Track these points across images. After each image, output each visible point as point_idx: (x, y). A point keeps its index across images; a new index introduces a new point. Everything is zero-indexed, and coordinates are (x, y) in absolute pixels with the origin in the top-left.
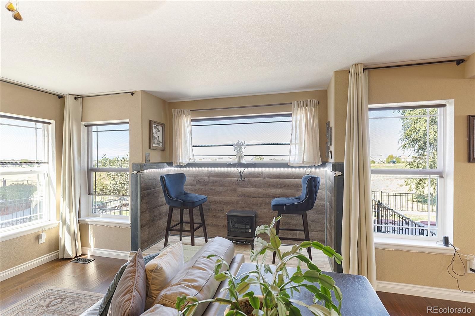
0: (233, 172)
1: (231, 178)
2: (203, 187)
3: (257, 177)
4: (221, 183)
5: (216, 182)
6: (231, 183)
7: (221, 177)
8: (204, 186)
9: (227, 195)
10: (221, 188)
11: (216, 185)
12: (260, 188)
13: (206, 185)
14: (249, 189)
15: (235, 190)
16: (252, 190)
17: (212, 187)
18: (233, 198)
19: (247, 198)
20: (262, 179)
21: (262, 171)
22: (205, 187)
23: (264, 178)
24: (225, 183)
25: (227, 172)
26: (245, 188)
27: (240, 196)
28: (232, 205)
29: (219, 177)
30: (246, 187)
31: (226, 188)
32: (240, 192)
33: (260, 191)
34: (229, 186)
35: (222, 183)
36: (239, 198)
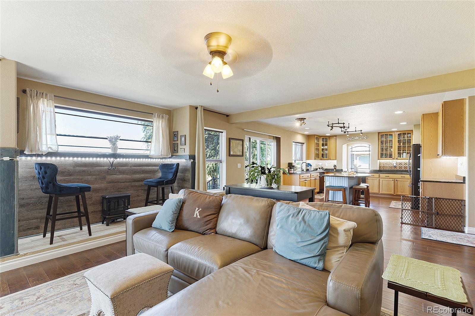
0: (102, 161)
1: (100, 168)
2: (67, 178)
3: (125, 166)
4: (89, 172)
5: (84, 171)
6: (101, 171)
7: (89, 167)
8: (68, 176)
9: (96, 183)
10: (89, 177)
11: (83, 174)
12: (127, 174)
13: (71, 175)
14: (118, 176)
15: (104, 178)
16: (121, 176)
17: (78, 177)
18: (103, 185)
19: (116, 183)
20: (129, 167)
21: (129, 161)
22: (69, 177)
23: (131, 167)
24: (94, 172)
25: (96, 162)
26: (115, 176)
27: (110, 182)
28: (101, 192)
29: (87, 167)
30: (115, 175)
31: (94, 177)
32: (109, 179)
33: (127, 177)
34: (99, 175)
35: (90, 172)
36: (108, 185)
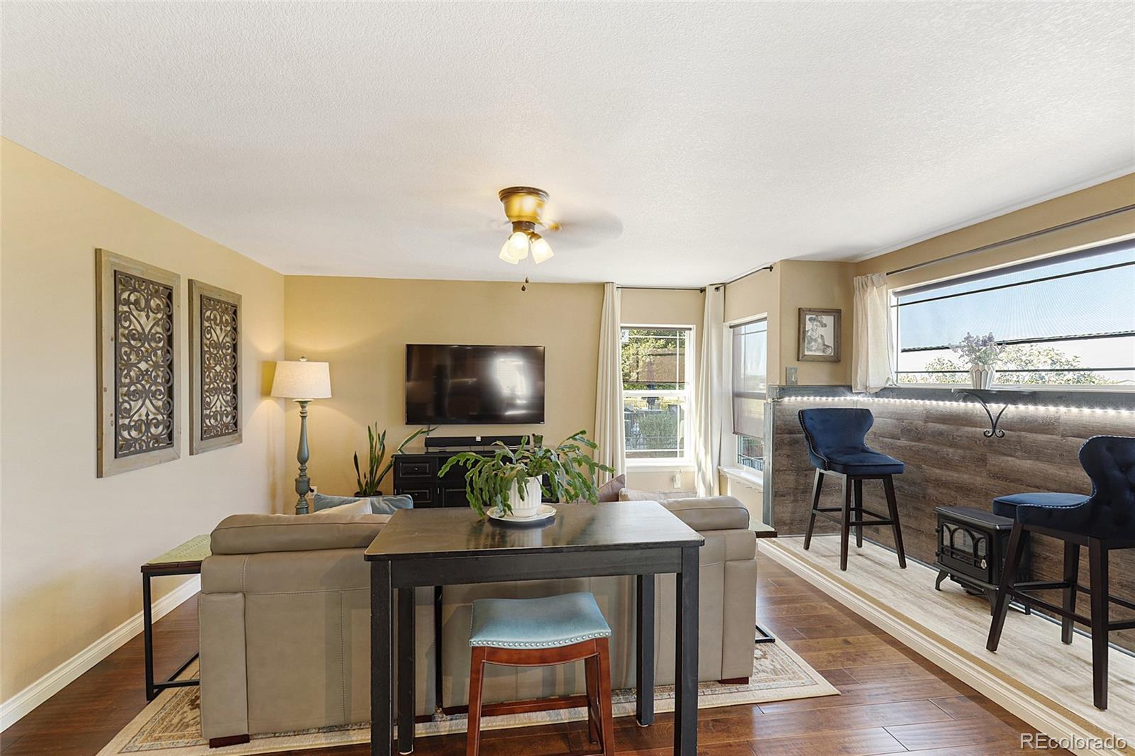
0: (978, 412)
1: (974, 429)
2: (914, 443)
3: (1043, 432)
4: (951, 438)
5: (941, 434)
6: (973, 439)
7: (951, 425)
8: (915, 441)
9: (963, 469)
10: (951, 450)
11: (939, 441)
12: (1050, 462)
13: (919, 440)
14: (1018, 462)
15: (982, 460)
16: (1027, 464)
17: (931, 446)
18: (978, 478)
19: (1012, 484)
20: (1058, 438)
21: (1057, 415)
22: (917, 444)
23: (1063, 436)
24: (960, 438)
25: (963, 413)
26: (1010, 458)
27: (996, 476)
28: (974, 497)
29: (946, 424)
30: (1011, 456)
31: (960, 451)
32: (994, 465)
33: (1050, 471)
34: (970, 449)
35: (953, 439)
36: (992, 482)
